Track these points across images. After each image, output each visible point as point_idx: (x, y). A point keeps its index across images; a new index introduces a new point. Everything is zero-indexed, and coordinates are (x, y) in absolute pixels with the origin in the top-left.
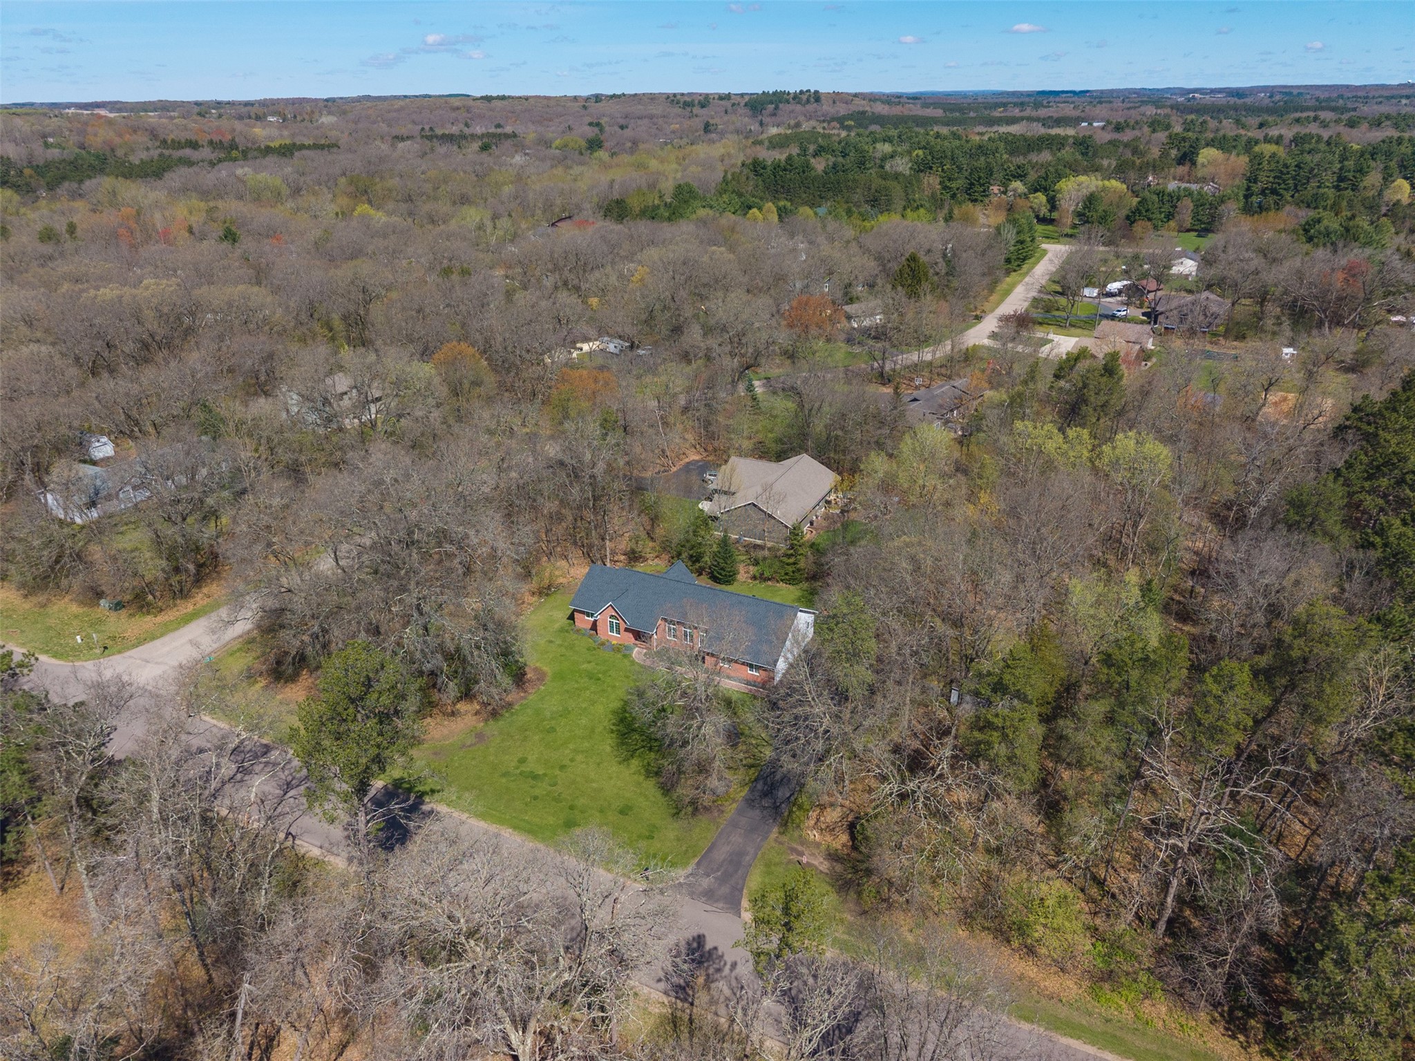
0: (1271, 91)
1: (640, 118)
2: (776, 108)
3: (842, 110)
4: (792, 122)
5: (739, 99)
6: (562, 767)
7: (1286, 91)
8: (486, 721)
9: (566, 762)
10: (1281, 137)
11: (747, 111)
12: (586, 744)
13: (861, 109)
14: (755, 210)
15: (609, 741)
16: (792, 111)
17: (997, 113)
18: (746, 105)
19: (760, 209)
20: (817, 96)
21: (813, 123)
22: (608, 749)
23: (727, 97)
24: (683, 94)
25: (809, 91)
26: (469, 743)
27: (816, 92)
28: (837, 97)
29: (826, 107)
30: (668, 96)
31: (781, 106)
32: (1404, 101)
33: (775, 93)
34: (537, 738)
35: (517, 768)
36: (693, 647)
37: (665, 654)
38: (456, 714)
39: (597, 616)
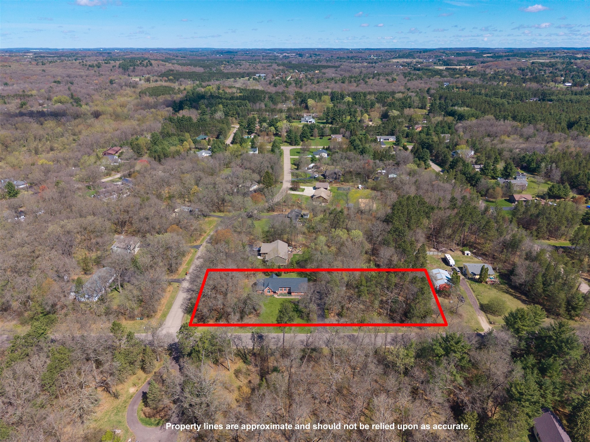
2: (134, 68)
5: (114, 64)
18: (119, 67)
19: (186, 140)
31: (136, 67)
36: (286, 292)
37: (281, 294)
38: (250, 318)
39: (265, 290)
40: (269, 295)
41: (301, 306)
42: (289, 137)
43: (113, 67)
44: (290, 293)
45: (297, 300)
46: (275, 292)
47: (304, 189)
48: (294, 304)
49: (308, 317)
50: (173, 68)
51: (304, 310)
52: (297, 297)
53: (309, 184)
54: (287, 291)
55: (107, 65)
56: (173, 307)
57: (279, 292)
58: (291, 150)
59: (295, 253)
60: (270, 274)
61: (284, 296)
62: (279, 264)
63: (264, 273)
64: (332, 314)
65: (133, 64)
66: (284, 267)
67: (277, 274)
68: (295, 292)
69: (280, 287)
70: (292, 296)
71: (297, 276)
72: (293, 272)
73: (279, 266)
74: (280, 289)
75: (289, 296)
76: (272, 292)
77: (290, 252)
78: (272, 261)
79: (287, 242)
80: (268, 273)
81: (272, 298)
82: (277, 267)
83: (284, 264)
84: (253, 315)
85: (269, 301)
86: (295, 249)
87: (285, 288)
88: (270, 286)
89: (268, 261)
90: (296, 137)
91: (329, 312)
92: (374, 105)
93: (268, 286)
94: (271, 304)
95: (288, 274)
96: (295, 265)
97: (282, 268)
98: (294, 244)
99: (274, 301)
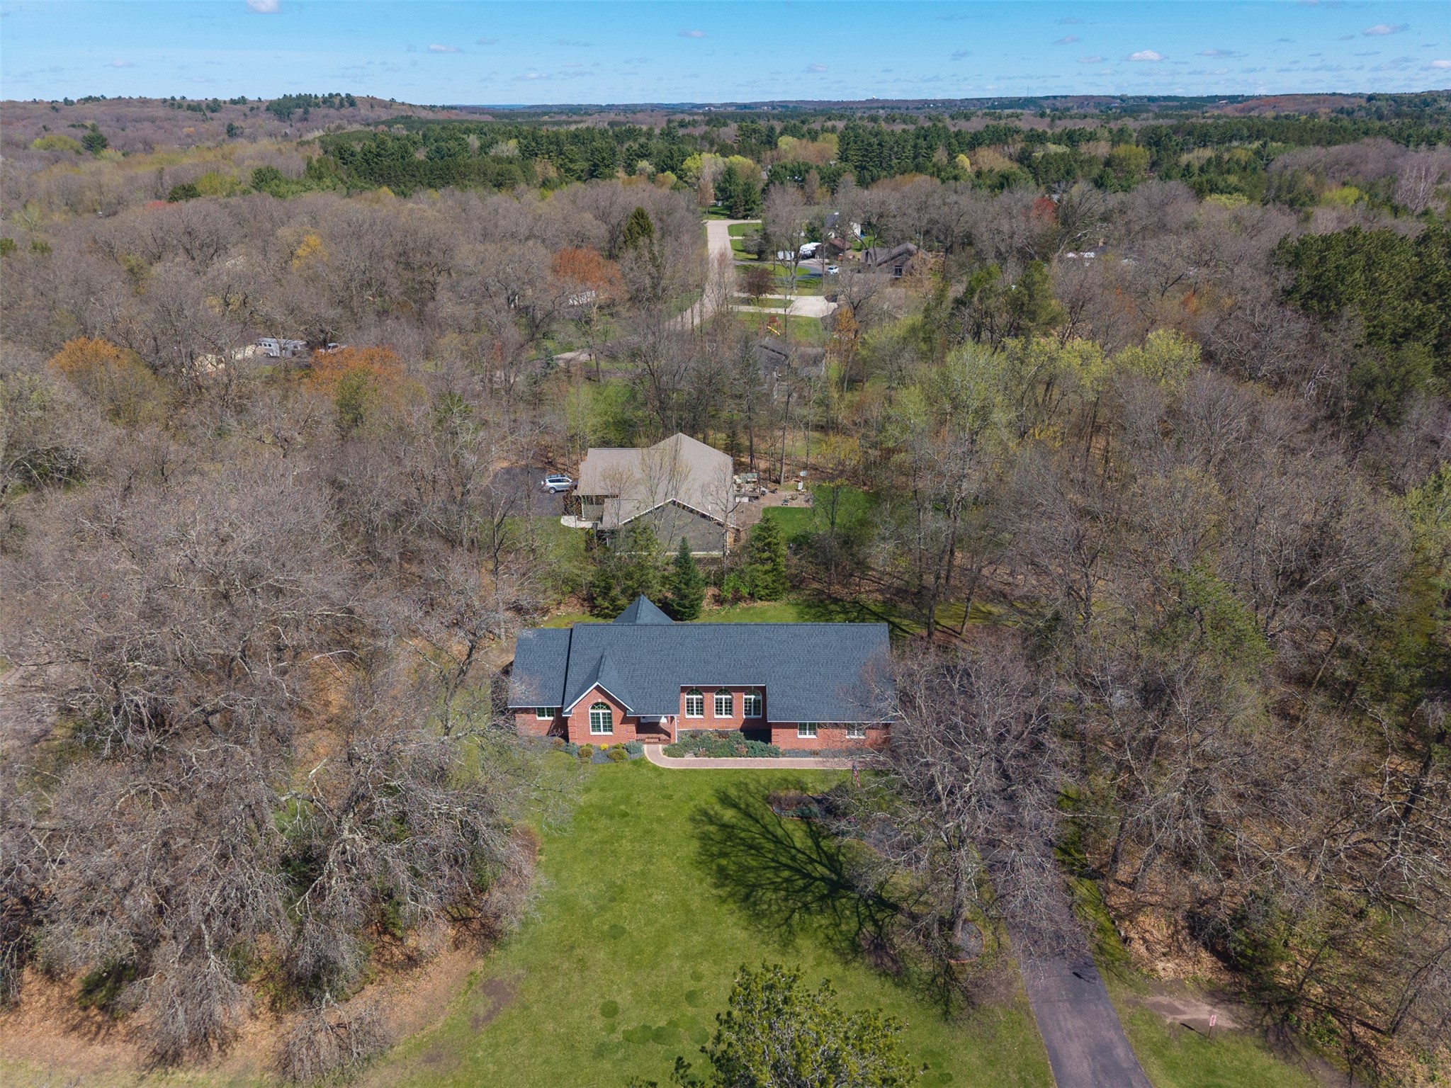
0: (772, 105)
1: (139, 121)
2: (306, 112)
3: (384, 114)
4: (332, 125)
5: (255, 104)
6: (691, 997)
7: (784, 105)
8: (484, 953)
9: (689, 985)
10: (834, 127)
11: (271, 115)
12: (696, 938)
13: (404, 113)
15: (731, 920)
16: (325, 116)
18: (268, 109)
20: (351, 101)
21: (357, 126)
22: (742, 935)
25: (338, 95)
26: (482, 1012)
27: (348, 96)
28: (372, 102)
29: (364, 111)
30: (165, 101)
31: (311, 110)
33: (299, 97)
34: (601, 955)
35: (612, 1030)
36: (733, 721)
37: (696, 742)
38: (418, 960)
39: (571, 711)
40: (605, 746)
42: (723, 192)
43: (251, 109)
44: (758, 731)
45: (821, 790)
46: (647, 727)
47: (791, 302)
48: (807, 817)
50: (409, 114)
52: (809, 763)
53: (808, 290)
54: (741, 714)
57: (682, 722)
58: (730, 227)
59: (772, 500)
60: (623, 601)
61: (712, 752)
62: (684, 550)
63: (590, 601)
64: (1155, 926)
65: (306, 102)
66: (714, 568)
67: (665, 607)
68: (802, 727)
69: (684, 690)
70: (776, 754)
71: (801, 615)
72: (772, 595)
73: (683, 561)
74: (690, 702)
75: (753, 753)
76: (625, 720)
77: (746, 500)
78: (638, 531)
79: (732, 448)
80: (613, 600)
81: (627, 766)
82: (672, 569)
83: (716, 553)
84: (451, 932)
85: (594, 797)
86: (771, 485)
87: (720, 691)
88: (611, 678)
89: (613, 533)
90: (748, 189)
91: (1113, 901)
92: (980, 144)
93: (594, 676)
94: (611, 817)
95: (742, 605)
96: (783, 549)
97: (702, 575)
98: (763, 465)
99: (635, 798)
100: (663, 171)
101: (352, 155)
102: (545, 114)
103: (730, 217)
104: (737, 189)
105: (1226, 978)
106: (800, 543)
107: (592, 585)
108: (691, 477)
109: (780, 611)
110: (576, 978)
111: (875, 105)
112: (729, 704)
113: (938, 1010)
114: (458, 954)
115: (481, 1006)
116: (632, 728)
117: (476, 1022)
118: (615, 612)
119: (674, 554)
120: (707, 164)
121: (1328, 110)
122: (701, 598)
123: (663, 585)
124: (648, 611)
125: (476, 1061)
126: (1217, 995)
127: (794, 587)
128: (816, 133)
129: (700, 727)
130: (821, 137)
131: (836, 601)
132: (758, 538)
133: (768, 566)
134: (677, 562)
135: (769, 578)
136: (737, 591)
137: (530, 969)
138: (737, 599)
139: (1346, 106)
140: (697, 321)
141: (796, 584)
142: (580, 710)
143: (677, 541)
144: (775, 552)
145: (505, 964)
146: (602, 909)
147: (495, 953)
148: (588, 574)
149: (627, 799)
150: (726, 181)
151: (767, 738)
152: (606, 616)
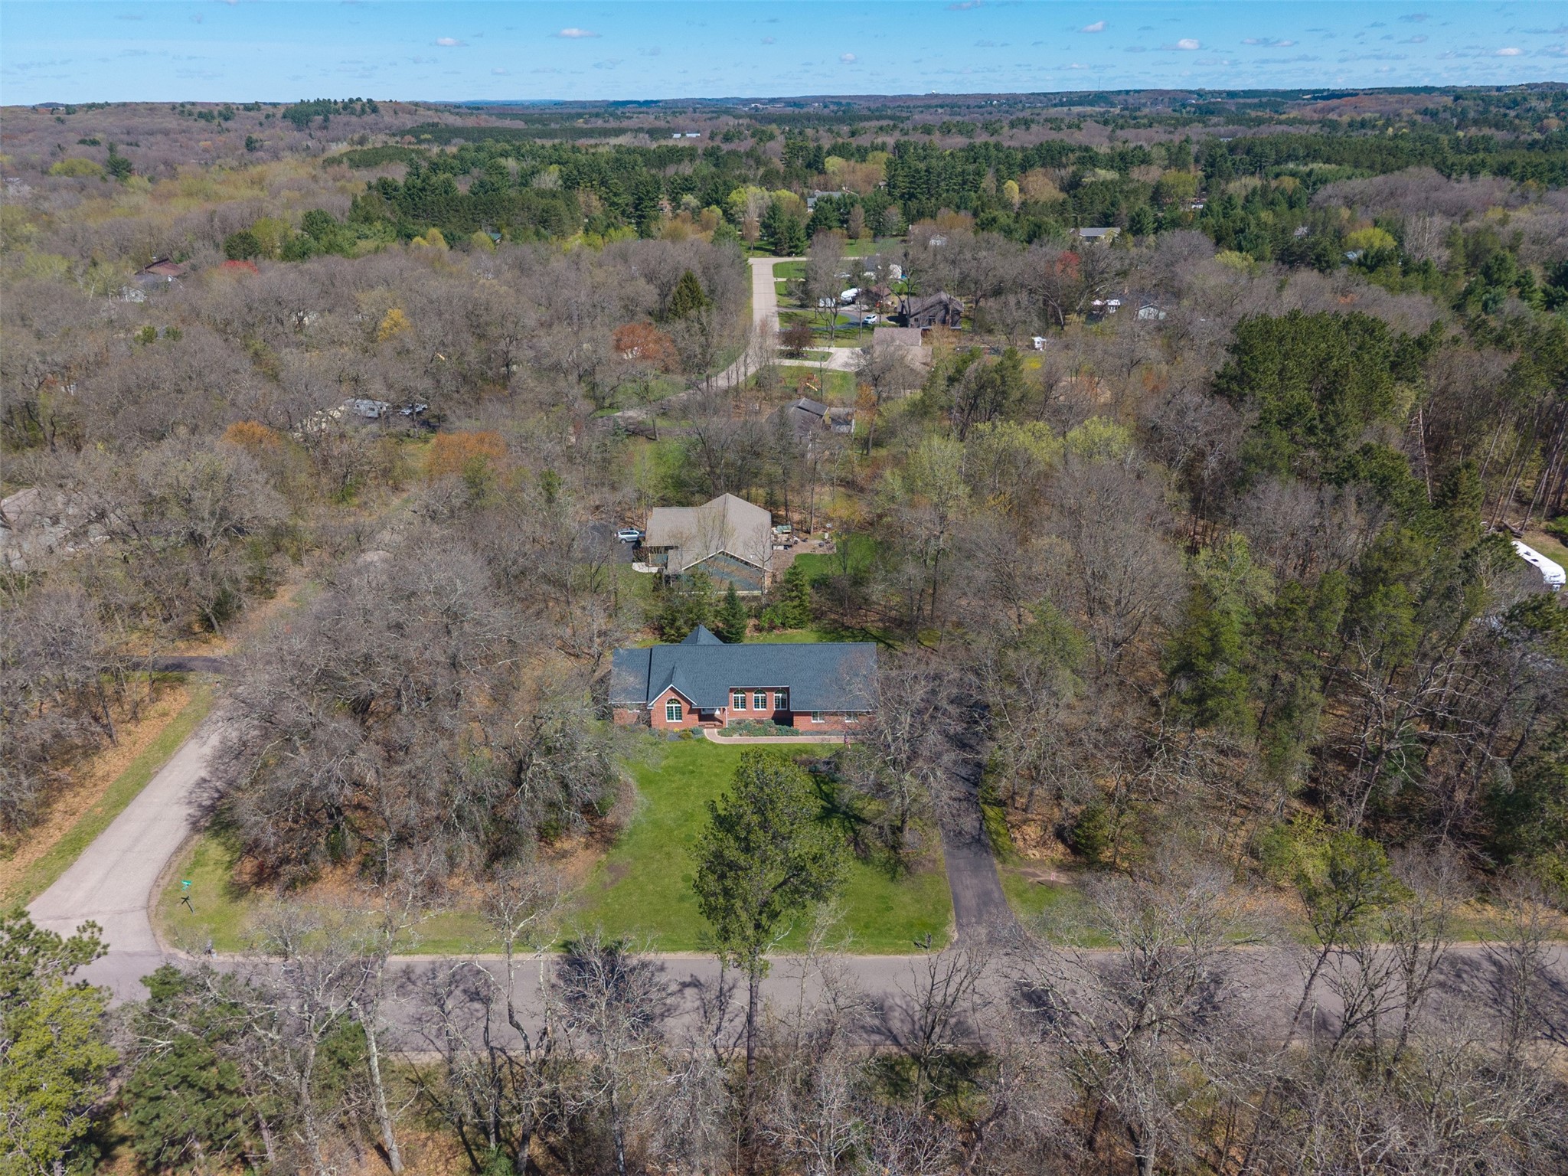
0: (825, 101)
1: (151, 133)
2: (326, 120)
3: (409, 122)
4: (356, 137)
5: (271, 110)
7: (837, 101)
8: (605, 851)
10: (884, 144)
11: (288, 123)
13: (430, 121)
14: (418, 239)
16: (347, 124)
17: (580, 123)
18: (284, 117)
19: (424, 237)
20: (372, 107)
21: (382, 137)
23: (256, 107)
24: (193, 104)
25: (359, 99)
26: (608, 881)
27: (370, 101)
28: (396, 108)
29: (388, 119)
30: (173, 107)
31: (331, 117)
32: (940, 110)
33: (318, 101)
34: (681, 851)
36: (767, 712)
37: (740, 726)
38: (564, 854)
39: (653, 705)
40: (676, 729)
41: (852, 790)
42: (768, 227)
43: (267, 117)
44: (784, 719)
45: (825, 755)
46: (706, 717)
47: (829, 354)
48: (814, 772)
49: (895, 847)
50: (436, 120)
51: (871, 808)
52: (822, 740)
53: (845, 341)
54: (772, 708)
55: (252, 114)
56: (143, 797)
57: (730, 713)
58: (775, 266)
60: (685, 630)
61: (751, 732)
62: (731, 589)
63: (660, 630)
64: (1032, 831)
65: (325, 108)
66: (755, 604)
67: (718, 633)
68: (814, 715)
69: (732, 690)
70: (797, 733)
71: (820, 639)
72: (799, 624)
73: (731, 599)
74: (736, 699)
75: (780, 733)
76: (691, 711)
77: (781, 548)
78: (697, 578)
79: (770, 504)
80: (678, 629)
81: (693, 742)
82: (722, 605)
83: (756, 593)
84: (583, 840)
85: (671, 761)
86: (802, 535)
87: (758, 691)
88: (680, 682)
89: (677, 577)
90: (792, 227)
91: (1009, 818)
92: (1031, 166)
93: (669, 680)
94: (683, 774)
95: (776, 632)
96: (808, 589)
97: (745, 609)
98: (796, 517)
99: (699, 762)
100: (708, 204)
101: (396, 189)
102: (580, 116)
103: (776, 253)
104: (781, 226)
105: (1071, 858)
106: (819, 584)
107: (662, 617)
108: (736, 535)
109: (805, 636)
110: (665, 862)
111: (935, 102)
112: (764, 700)
113: (889, 876)
114: (589, 852)
115: (607, 878)
116: (696, 717)
117: (605, 886)
118: (680, 638)
119: (724, 593)
120: (751, 198)
121: (1411, 111)
122: (744, 627)
123: (716, 617)
124: (705, 636)
125: (607, 904)
126: (1062, 867)
127: (816, 618)
128: (866, 150)
129: (743, 717)
130: (870, 156)
131: (847, 628)
132: (787, 581)
133: (796, 602)
134: (726, 599)
135: (797, 612)
136: (772, 621)
137: (636, 859)
138: (772, 628)
139: (1431, 106)
140: (742, 378)
141: (818, 616)
142: (660, 704)
143: (727, 582)
144: (801, 592)
145: (620, 856)
146: (679, 826)
147: (612, 851)
148: (658, 609)
149: (693, 763)
150: (770, 217)
151: (790, 723)
152: (673, 641)
